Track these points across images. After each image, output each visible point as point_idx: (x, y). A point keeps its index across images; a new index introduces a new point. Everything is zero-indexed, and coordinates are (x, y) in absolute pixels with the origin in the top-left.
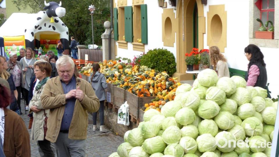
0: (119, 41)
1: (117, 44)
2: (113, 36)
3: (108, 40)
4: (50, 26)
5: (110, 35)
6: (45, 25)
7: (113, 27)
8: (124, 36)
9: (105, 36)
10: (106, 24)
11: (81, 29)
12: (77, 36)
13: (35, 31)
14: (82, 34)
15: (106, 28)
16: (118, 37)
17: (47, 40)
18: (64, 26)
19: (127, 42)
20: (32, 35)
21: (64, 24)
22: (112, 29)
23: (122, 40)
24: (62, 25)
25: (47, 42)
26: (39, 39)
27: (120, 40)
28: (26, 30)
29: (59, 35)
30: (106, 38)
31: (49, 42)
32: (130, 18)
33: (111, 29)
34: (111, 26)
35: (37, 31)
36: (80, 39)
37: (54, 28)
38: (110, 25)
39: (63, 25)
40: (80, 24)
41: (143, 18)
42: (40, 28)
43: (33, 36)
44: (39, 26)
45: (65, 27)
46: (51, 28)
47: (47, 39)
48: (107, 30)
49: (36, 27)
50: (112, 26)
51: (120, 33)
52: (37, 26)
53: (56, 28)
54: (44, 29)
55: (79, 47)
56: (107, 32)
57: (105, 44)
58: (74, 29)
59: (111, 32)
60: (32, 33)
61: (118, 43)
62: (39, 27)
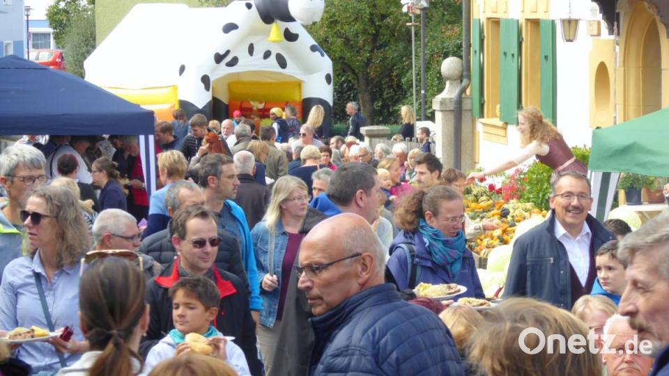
0: (485, 120)
1: (479, 127)
2: (466, 105)
3: (451, 117)
4: (267, 55)
5: (459, 101)
6: (251, 50)
7: (469, 77)
8: (498, 106)
9: (443, 103)
10: (449, 65)
11: (385, 58)
12: (367, 86)
13: (213, 71)
14: (389, 76)
15: (448, 79)
16: (482, 106)
17: (252, 103)
18: (317, 53)
19: (506, 124)
20: (202, 85)
21: (319, 47)
22: (465, 82)
23: (494, 116)
24: (310, 50)
25: (255, 109)
26: (224, 99)
27: (488, 117)
28: (182, 69)
29: (299, 84)
30: (448, 109)
31: (260, 110)
32: (513, 55)
33: (461, 81)
34: (463, 75)
35: (223, 70)
36: (381, 95)
37: (282, 62)
38: (461, 68)
39: (313, 49)
40: (382, 39)
41: (546, 57)
42: (234, 62)
43: (207, 88)
44: (228, 52)
45: (323, 55)
46: (272, 59)
47: (254, 100)
48: (451, 84)
49: (219, 58)
50: (465, 73)
51: (488, 95)
52: (222, 53)
53: (288, 61)
54: (247, 64)
55: (367, 131)
56: (449, 92)
57: (443, 127)
58: (358, 61)
59: (463, 91)
60: (205, 80)
61: (481, 125)
62: (228, 59)
